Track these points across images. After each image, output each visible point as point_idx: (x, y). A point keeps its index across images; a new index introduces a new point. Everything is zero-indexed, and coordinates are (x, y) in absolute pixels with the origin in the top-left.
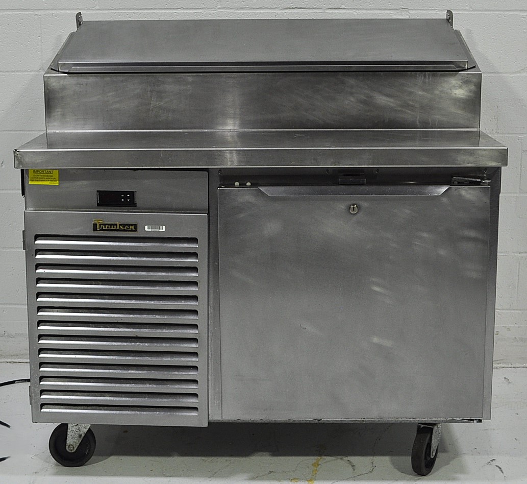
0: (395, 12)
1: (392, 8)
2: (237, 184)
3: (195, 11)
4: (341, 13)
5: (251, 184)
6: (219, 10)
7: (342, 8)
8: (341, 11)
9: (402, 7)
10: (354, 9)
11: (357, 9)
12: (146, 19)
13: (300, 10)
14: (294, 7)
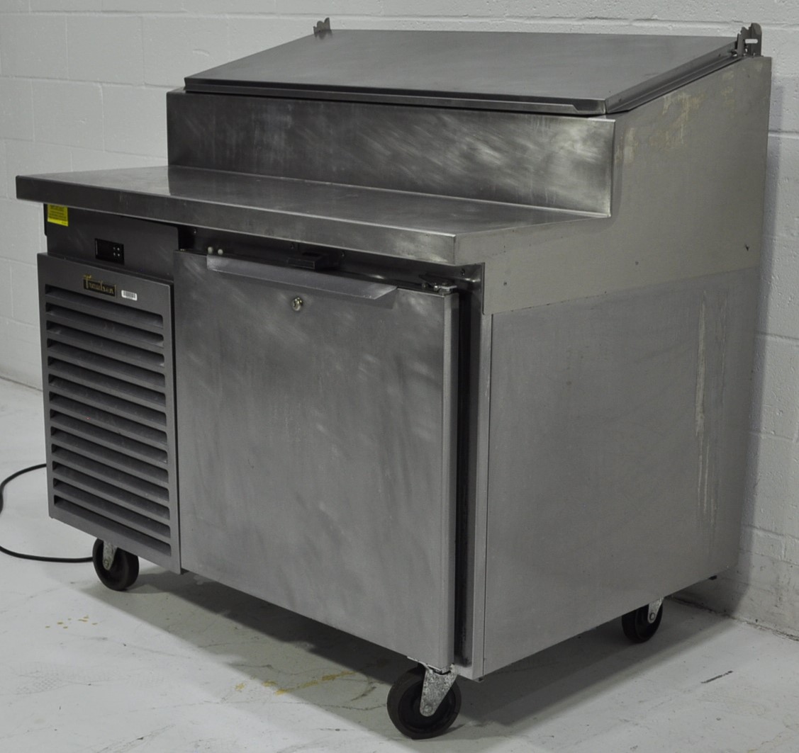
0: (725, 27)
1: (720, 20)
2: (210, 249)
3: (481, 20)
4: (652, 27)
5: (224, 252)
6: (508, 20)
7: (654, 20)
8: (652, 24)
9: (735, 19)
10: (670, 21)
11: (673, 21)
12: (429, 30)
13: (602, 21)
14: (594, 16)
